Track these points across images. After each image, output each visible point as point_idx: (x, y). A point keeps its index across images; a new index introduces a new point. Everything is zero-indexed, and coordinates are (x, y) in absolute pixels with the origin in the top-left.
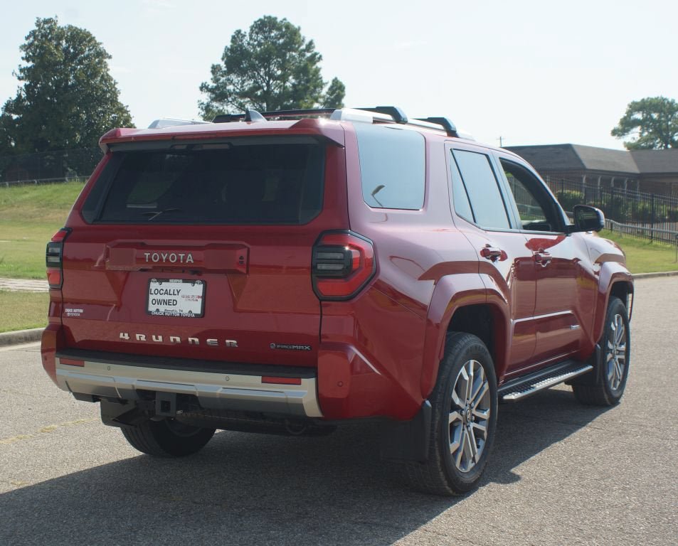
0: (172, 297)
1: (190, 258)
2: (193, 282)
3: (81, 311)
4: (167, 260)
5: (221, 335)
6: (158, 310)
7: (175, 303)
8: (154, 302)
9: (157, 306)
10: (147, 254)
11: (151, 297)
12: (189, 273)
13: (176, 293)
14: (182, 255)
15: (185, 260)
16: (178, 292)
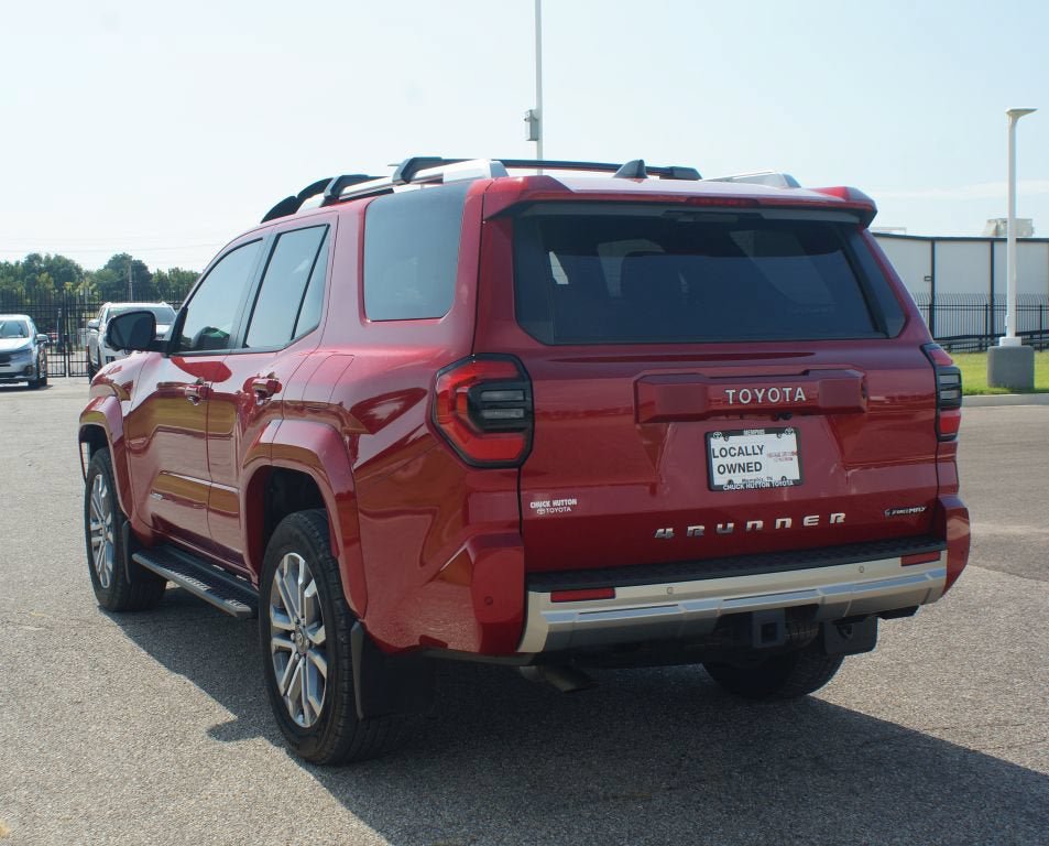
0: (753, 459)
1: (800, 395)
2: (779, 431)
3: (574, 502)
4: (765, 398)
5: (824, 507)
6: (730, 482)
7: (758, 467)
8: (722, 469)
9: (727, 476)
10: (731, 392)
11: (715, 463)
14: (787, 390)
16: (761, 450)
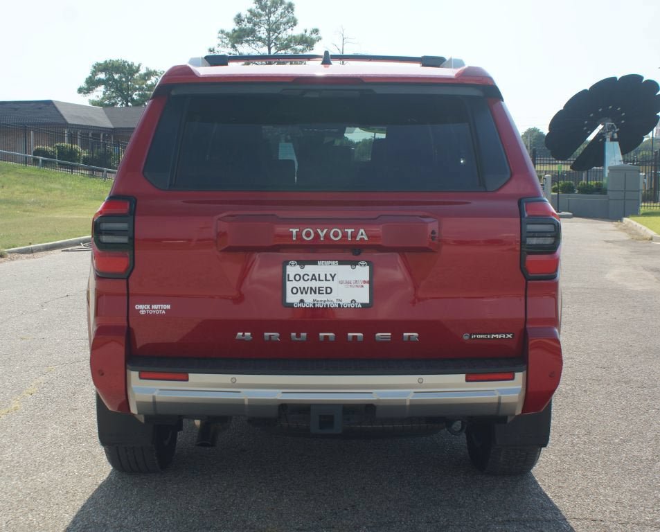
0: (324, 284)
1: (362, 234)
2: (354, 263)
3: (168, 307)
4: (327, 236)
5: (396, 327)
6: (302, 301)
7: (329, 291)
8: (295, 291)
9: (299, 296)
10: (294, 231)
11: (289, 285)
12: (349, 253)
13: (329, 277)
14: (350, 231)
15: (354, 235)
16: (333, 278)
